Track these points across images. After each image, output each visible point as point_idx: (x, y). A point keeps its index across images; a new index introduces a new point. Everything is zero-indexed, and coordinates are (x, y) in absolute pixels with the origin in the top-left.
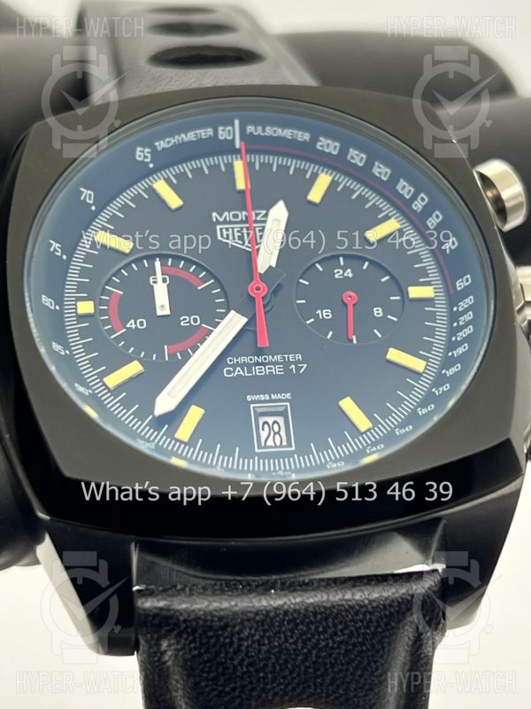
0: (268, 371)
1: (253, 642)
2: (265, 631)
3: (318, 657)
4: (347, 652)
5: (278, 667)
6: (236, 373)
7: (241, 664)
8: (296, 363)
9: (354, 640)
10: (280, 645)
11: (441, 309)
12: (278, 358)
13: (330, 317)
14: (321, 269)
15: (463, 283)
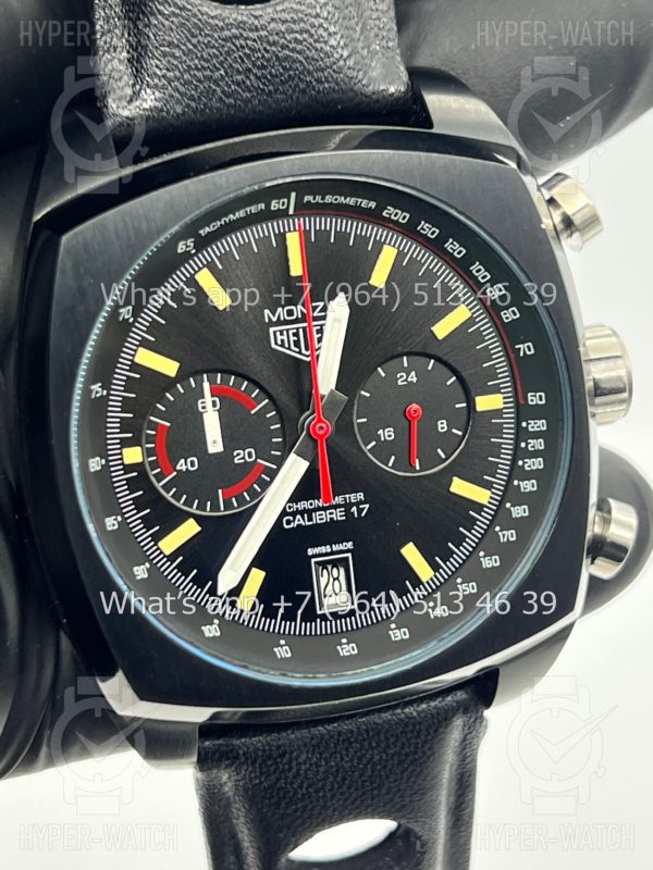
0: (329, 516)
1: (311, 765)
2: (320, 754)
3: (373, 771)
4: (400, 762)
6: (296, 523)
7: (301, 787)
8: (357, 504)
9: (407, 750)
10: (337, 765)
11: (507, 422)
12: (339, 500)
13: (392, 438)
14: (383, 375)
15: (535, 399)
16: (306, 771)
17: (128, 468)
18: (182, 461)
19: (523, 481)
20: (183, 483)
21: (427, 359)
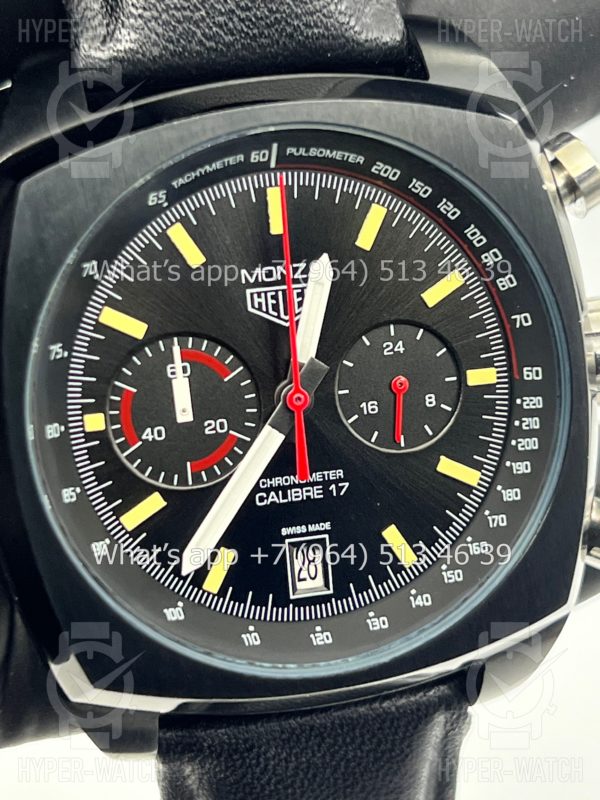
0: (305, 494)
1: (281, 760)
2: (291, 749)
3: (346, 767)
4: (376, 760)
5: (306, 782)
6: (270, 500)
7: (268, 784)
8: (336, 482)
10: (308, 761)
11: (501, 398)
12: (317, 477)
13: (376, 411)
14: (368, 343)
15: (532, 374)
16: (274, 766)
17: (89, 436)
18: (149, 430)
19: (515, 462)
20: (148, 453)
21: (414, 329)
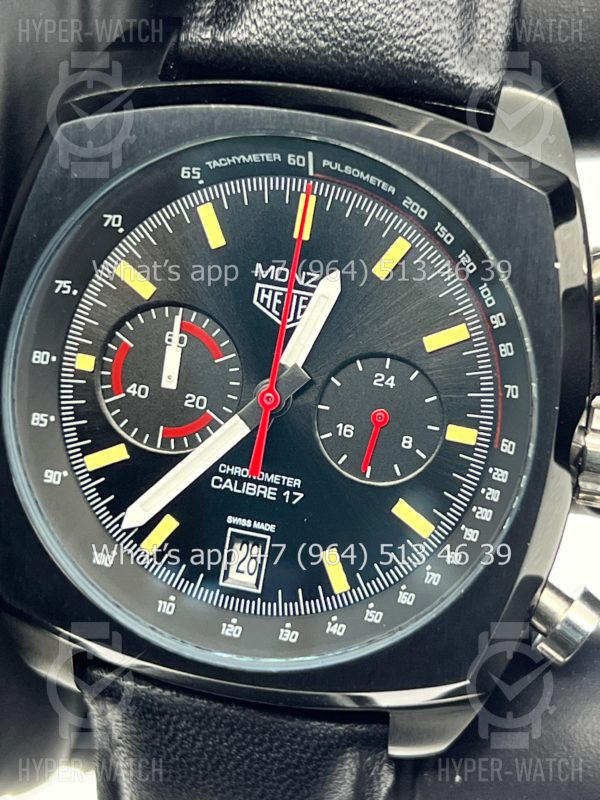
0: (259, 491)
1: (189, 735)
2: (201, 728)
4: (280, 771)
5: (210, 766)
6: (225, 486)
8: (292, 490)
9: (288, 760)
10: (214, 746)
11: (476, 462)
12: (274, 478)
13: (351, 436)
14: (361, 369)
15: (507, 447)
16: (182, 739)
17: (79, 374)
18: (134, 386)
19: (469, 528)
20: (128, 406)
21: (412, 369)
